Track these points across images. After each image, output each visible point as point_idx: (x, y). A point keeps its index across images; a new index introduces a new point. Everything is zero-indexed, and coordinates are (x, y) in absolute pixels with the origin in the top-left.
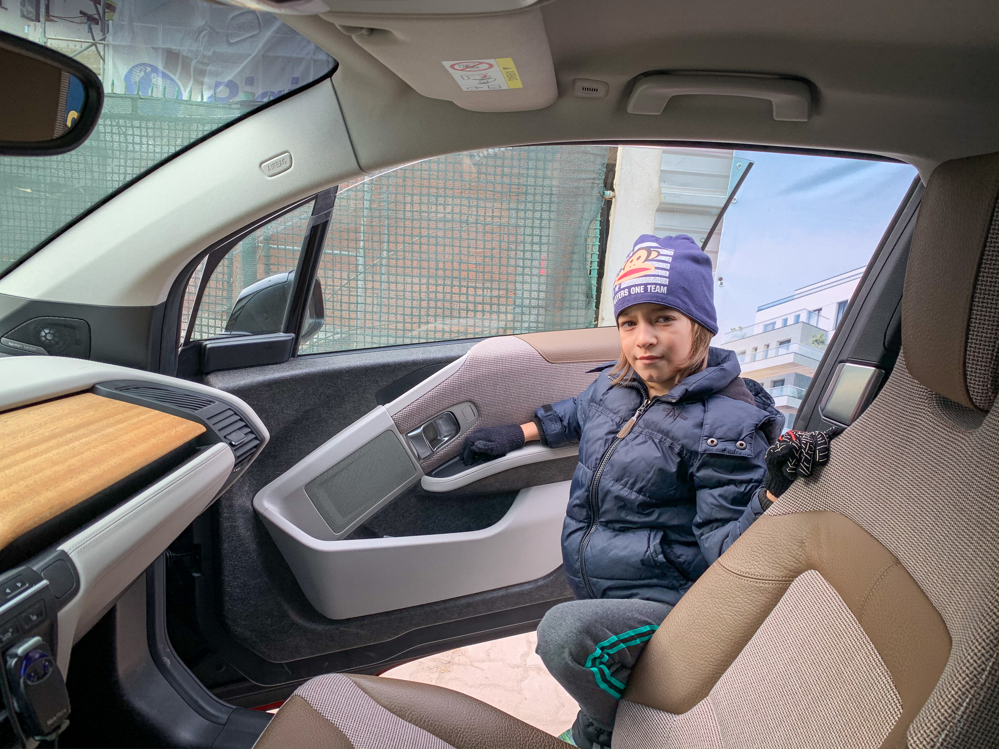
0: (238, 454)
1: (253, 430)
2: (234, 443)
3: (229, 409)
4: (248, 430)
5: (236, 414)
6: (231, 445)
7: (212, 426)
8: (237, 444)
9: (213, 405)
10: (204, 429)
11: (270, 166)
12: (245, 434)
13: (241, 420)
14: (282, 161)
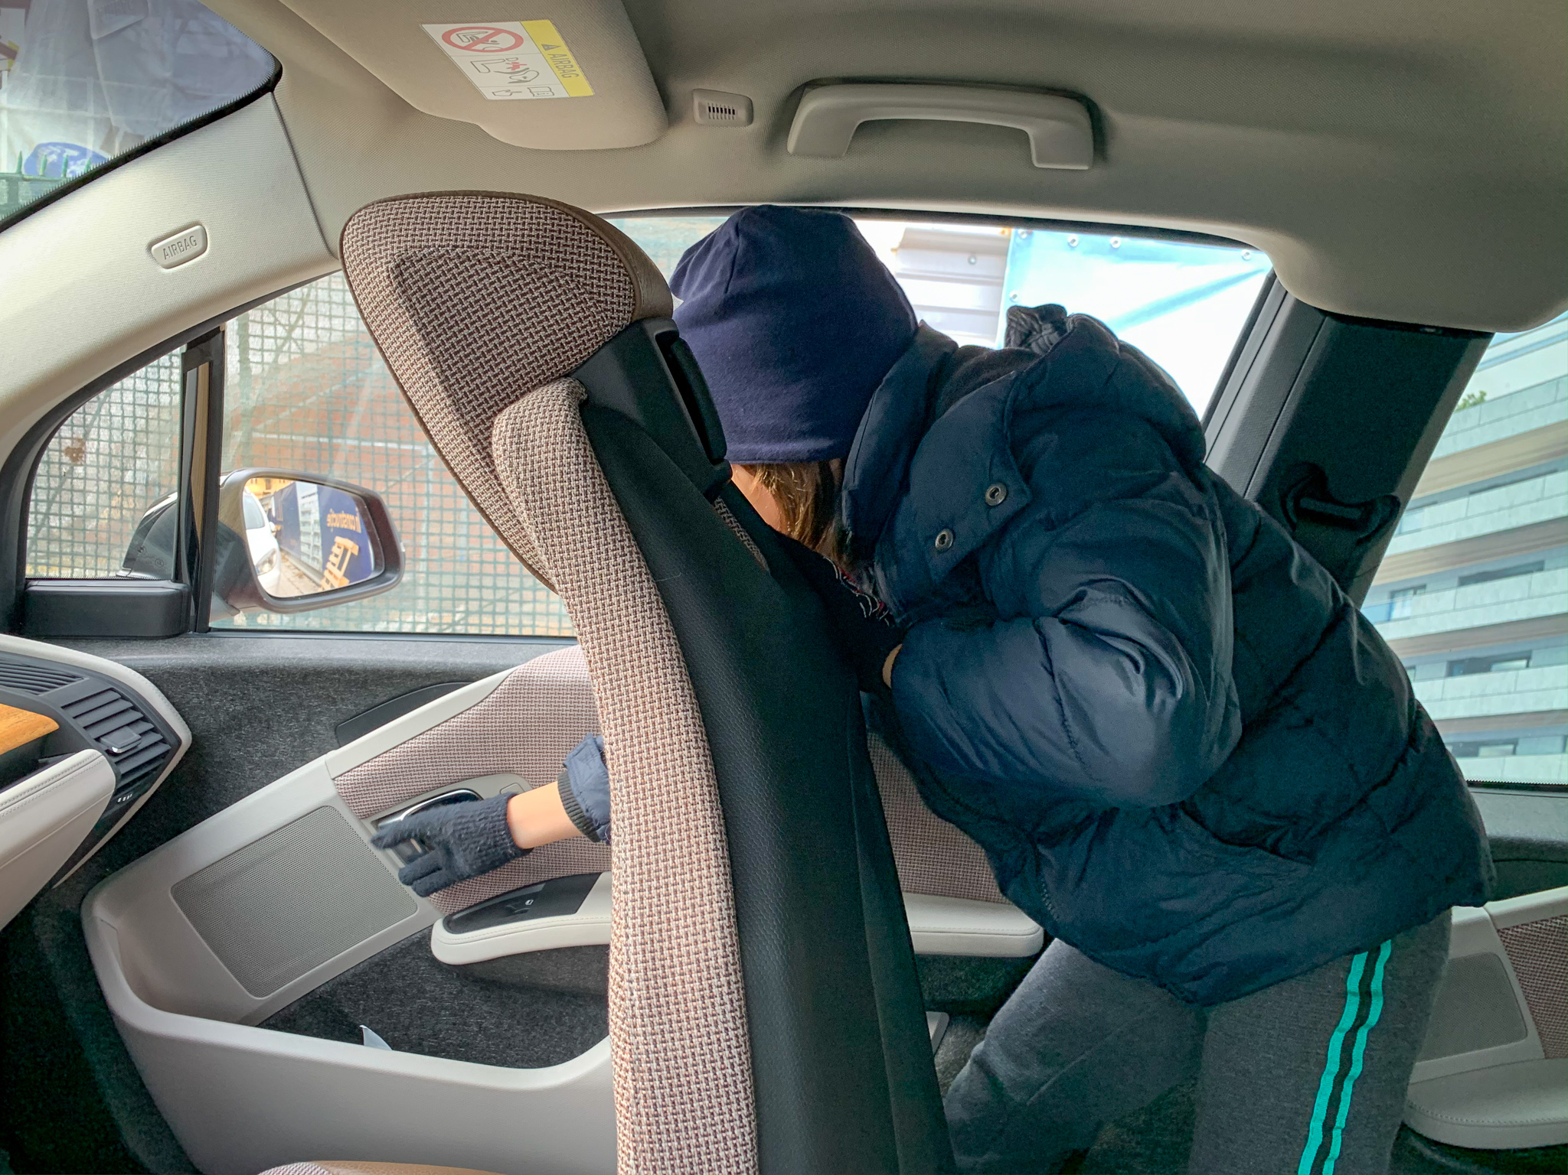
0: (125, 768)
1: (159, 727)
2: (115, 750)
3: (112, 689)
4: (148, 726)
5: (123, 698)
6: (109, 753)
7: (72, 722)
8: (121, 751)
9: (78, 682)
10: (54, 726)
11: (167, 250)
12: (140, 735)
13: (134, 708)
14: (188, 240)
